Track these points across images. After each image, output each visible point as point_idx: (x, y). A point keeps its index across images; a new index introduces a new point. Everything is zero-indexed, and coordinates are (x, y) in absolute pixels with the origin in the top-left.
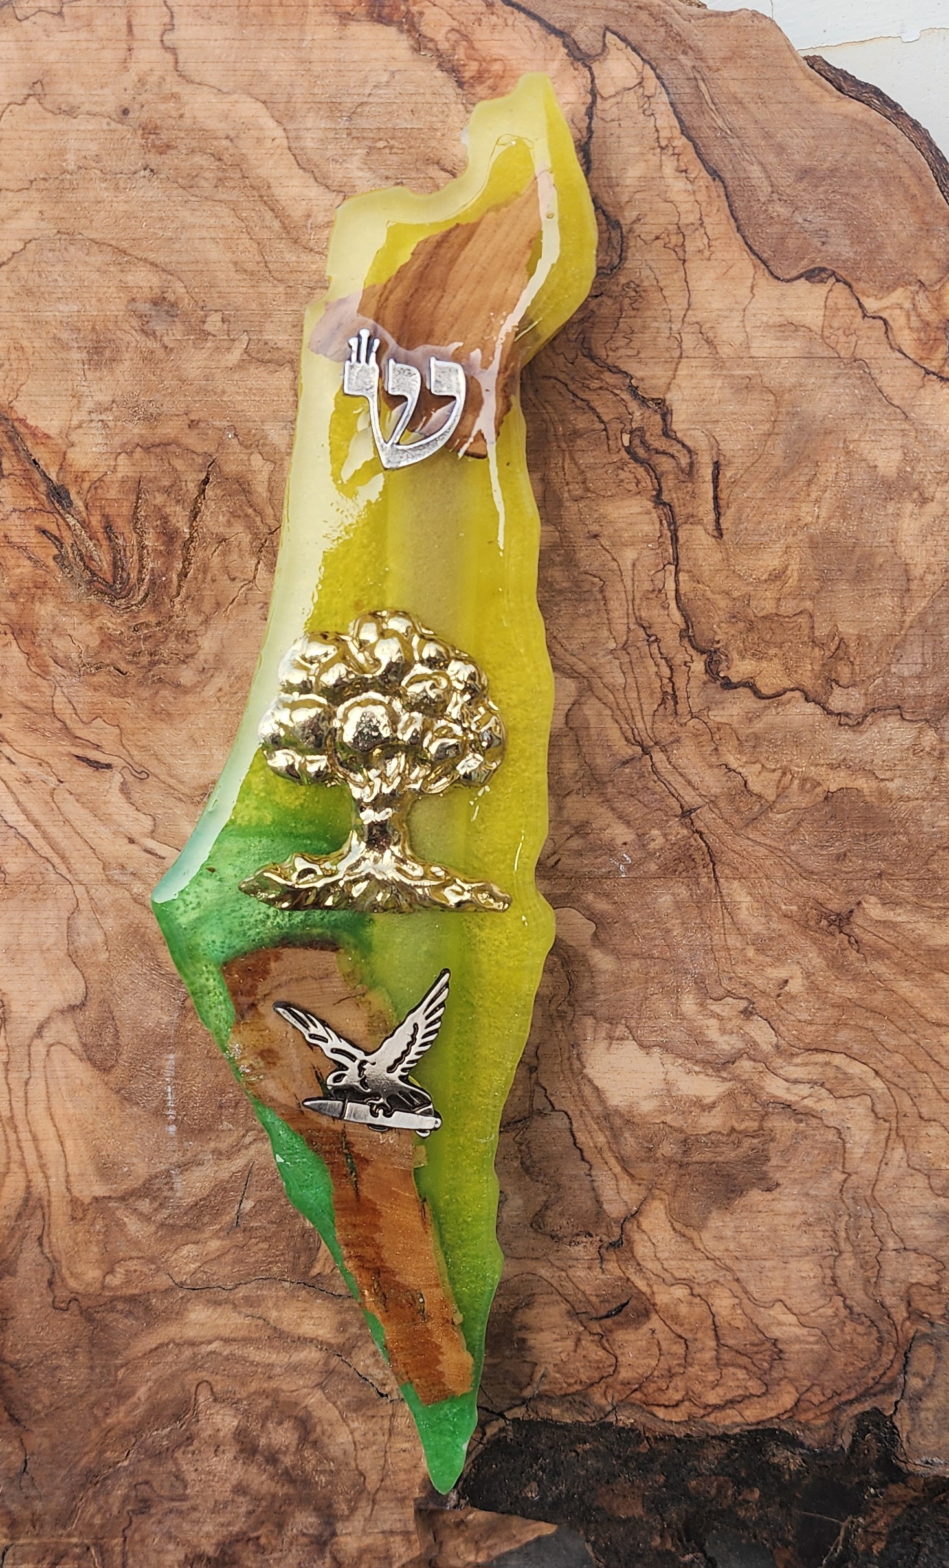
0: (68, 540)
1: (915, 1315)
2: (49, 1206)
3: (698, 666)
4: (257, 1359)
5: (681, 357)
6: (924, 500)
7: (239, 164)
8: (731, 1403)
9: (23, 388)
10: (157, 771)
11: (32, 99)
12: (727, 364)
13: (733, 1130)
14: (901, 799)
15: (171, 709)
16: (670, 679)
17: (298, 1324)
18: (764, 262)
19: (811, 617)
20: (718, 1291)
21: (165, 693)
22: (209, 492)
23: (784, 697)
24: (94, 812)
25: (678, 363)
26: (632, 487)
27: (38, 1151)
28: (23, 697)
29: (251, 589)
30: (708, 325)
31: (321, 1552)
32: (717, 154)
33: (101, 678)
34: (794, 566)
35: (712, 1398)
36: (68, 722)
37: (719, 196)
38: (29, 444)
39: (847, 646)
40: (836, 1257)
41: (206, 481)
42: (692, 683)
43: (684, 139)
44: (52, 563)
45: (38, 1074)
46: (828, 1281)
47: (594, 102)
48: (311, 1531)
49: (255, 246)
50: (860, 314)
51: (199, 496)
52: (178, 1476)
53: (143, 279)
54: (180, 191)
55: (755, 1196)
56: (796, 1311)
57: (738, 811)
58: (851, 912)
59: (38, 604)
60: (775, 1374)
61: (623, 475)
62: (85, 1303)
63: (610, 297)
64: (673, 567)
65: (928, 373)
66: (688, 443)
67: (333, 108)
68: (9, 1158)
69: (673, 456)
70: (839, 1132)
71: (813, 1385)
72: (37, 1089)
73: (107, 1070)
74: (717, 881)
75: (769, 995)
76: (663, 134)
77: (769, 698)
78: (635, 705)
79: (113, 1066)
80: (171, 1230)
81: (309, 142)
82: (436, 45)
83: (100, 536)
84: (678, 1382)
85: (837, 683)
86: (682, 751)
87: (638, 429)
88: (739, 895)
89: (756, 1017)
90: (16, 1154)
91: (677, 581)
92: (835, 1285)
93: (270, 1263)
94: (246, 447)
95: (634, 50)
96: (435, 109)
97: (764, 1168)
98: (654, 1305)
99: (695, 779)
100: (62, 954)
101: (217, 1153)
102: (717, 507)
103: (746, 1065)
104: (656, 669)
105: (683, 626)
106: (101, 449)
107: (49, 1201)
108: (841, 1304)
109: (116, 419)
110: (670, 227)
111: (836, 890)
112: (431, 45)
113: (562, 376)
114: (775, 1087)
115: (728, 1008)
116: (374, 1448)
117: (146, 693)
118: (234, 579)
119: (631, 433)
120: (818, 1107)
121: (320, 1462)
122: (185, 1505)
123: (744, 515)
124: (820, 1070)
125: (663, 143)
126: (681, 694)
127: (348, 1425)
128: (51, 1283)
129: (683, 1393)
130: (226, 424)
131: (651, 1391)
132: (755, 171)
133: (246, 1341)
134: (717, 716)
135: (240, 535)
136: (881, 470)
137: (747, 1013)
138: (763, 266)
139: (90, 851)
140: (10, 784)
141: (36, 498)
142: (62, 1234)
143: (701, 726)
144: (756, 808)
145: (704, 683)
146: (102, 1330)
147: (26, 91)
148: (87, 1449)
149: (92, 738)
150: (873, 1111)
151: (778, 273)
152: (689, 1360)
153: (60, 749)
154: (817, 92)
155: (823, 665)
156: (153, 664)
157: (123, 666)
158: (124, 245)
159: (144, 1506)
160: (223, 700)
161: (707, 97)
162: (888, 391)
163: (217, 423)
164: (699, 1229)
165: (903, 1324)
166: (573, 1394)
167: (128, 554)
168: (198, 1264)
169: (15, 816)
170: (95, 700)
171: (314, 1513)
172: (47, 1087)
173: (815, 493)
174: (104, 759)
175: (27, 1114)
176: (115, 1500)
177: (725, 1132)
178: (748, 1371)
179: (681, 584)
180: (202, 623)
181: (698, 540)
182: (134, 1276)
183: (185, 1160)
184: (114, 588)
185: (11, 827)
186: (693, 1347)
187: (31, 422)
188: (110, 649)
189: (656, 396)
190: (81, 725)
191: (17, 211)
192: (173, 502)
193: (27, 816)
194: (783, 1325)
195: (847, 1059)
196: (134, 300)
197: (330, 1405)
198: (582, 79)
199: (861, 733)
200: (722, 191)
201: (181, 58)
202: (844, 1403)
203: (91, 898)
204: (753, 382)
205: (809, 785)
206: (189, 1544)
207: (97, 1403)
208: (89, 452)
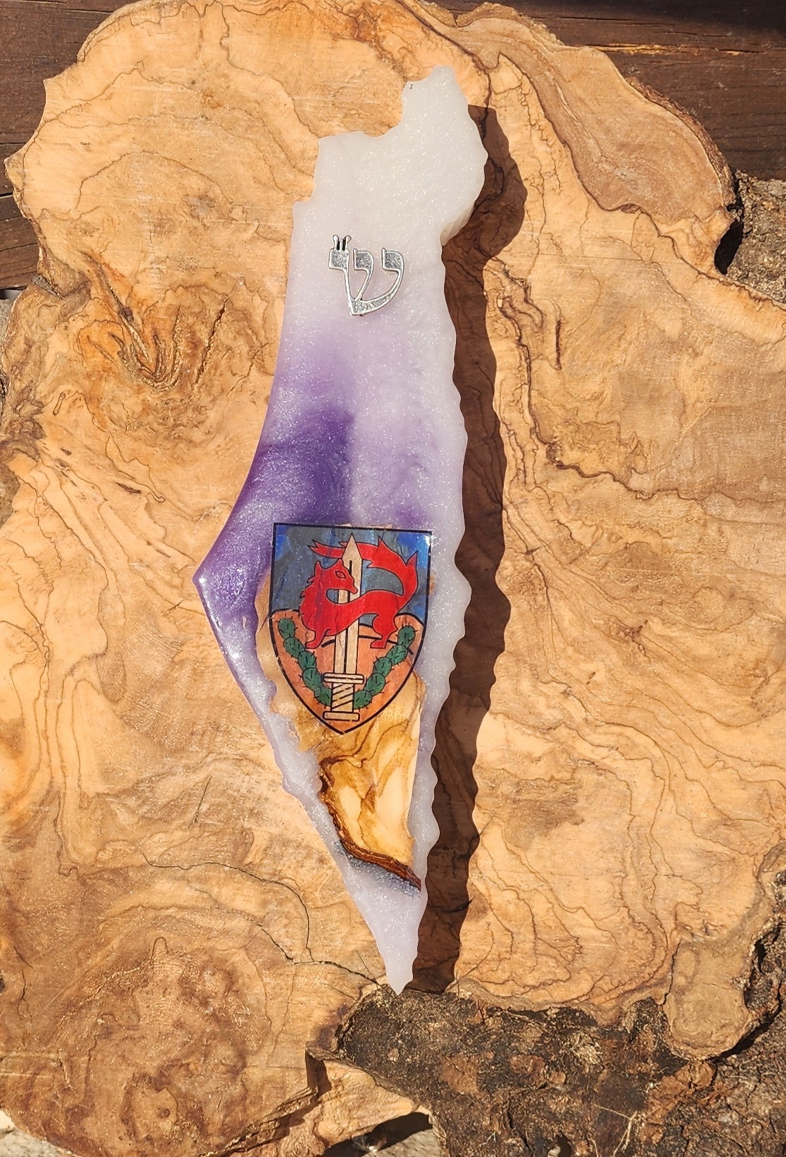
0: (128, 342)
1: (680, 927)
2: (64, 797)
3: (542, 451)
4: (201, 923)
5: (538, 254)
6: (696, 354)
7: (263, 118)
8: (544, 984)
9: (110, 245)
10: (171, 498)
11: (135, 72)
12: (569, 260)
13: (552, 778)
14: (676, 552)
15: (185, 457)
16: (522, 460)
17: (233, 900)
18: (595, 199)
19: (619, 425)
20: (537, 896)
21: (182, 445)
22: (224, 317)
23: (599, 478)
24: (126, 522)
25: (536, 258)
26: (503, 333)
27: (61, 757)
28: (88, 442)
29: (246, 382)
30: (557, 235)
31: (234, 1079)
32: (567, 131)
33: (141, 433)
34: (608, 392)
35: (530, 980)
36: (115, 461)
37: (567, 157)
38: (110, 280)
39: (642, 446)
40: (623, 878)
41: (222, 311)
42: (537, 463)
43: (546, 120)
44: (116, 356)
45: (67, 701)
46: (617, 895)
47: (490, 94)
48: (228, 1062)
49: (268, 168)
50: (656, 235)
51: (217, 320)
52: (136, 1011)
53: (195, 184)
54: (223, 131)
55: (567, 827)
56: (592, 917)
57: (565, 552)
58: (641, 627)
59: (103, 381)
60: (576, 965)
61: (497, 325)
62: (82, 871)
63: (493, 213)
64: (527, 387)
65: (700, 273)
66: (541, 308)
67: (324, 88)
68: (40, 760)
70: (628, 785)
71: (605, 975)
72: (66, 713)
73: (115, 702)
74: (549, 600)
75: (582, 682)
76: (532, 118)
77: (589, 477)
78: (497, 475)
79: (120, 700)
80: (147, 820)
81: (308, 108)
82: (392, 55)
83: (150, 342)
84: (505, 964)
85: (635, 470)
86: (528, 509)
87: (508, 297)
88: (564, 610)
89: (571, 697)
90: (45, 757)
91: (530, 396)
92: (622, 899)
93: (217, 851)
94: (251, 291)
95: (517, 66)
96: (389, 93)
97: (574, 808)
98: (490, 904)
99: (536, 529)
100: (94, 618)
101: (187, 767)
102: (558, 350)
103: (563, 732)
104: (512, 453)
105: (533, 425)
106: (156, 286)
107: (64, 794)
108: (626, 914)
109: (168, 267)
110: (535, 173)
111: (631, 612)
112: (389, 56)
113: (460, 261)
114: (583, 749)
115: (554, 690)
116: (280, 999)
117: (169, 445)
118: (234, 375)
119: (504, 299)
120: (614, 765)
121: (239, 1007)
122: (137, 1034)
123: (576, 357)
124: (616, 738)
125: (533, 123)
126: (530, 471)
127: (262, 980)
128: (59, 854)
129: (508, 974)
130: (239, 276)
131: (485, 970)
132: (591, 142)
133: (194, 909)
134: (552, 487)
135: (242, 346)
136: (668, 334)
137: (566, 694)
138: (594, 201)
139: (120, 549)
140: (72, 499)
141: (110, 314)
142: (71, 819)
143: (542, 493)
144: (578, 552)
145: (545, 464)
146: (91, 893)
147: (132, 67)
148: (71, 984)
149: (130, 472)
150: (653, 771)
151: (604, 205)
152: (514, 949)
153: (108, 478)
154: (633, 98)
155: (626, 458)
156: (176, 426)
157: (155, 426)
158: (185, 162)
159: (107, 1033)
160: (220, 453)
161: (562, 96)
162: (673, 283)
163: (233, 275)
164: (526, 848)
165: (671, 933)
166: (429, 969)
167: (167, 354)
168: (166, 848)
169: (72, 521)
170: (135, 447)
171: (232, 1048)
172: (73, 711)
173: (624, 345)
174: (136, 487)
175: (56, 730)
176: (87, 1025)
177: (547, 779)
178: (557, 961)
179: (532, 398)
180: (210, 402)
181: (545, 369)
182: (119, 854)
183: (161, 771)
184: (155, 375)
185: (68, 528)
186: (518, 938)
187: (112, 266)
188: (148, 414)
189: (521, 277)
190: (124, 463)
191: (118, 136)
192: (200, 322)
193: (81, 522)
194: (583, 927)
195: (636, 732)
196: (187, 195)
197: (250, 963)
198: (484, 81)
199: (651, 505)
200: (569, 153)
201: (232, 54)
202: (626, 992)
203: (117, 581)
204: (585, 272)
205: (614, 538)
206: (137, 1065)
207: (80, 949)
208: (149, 287)
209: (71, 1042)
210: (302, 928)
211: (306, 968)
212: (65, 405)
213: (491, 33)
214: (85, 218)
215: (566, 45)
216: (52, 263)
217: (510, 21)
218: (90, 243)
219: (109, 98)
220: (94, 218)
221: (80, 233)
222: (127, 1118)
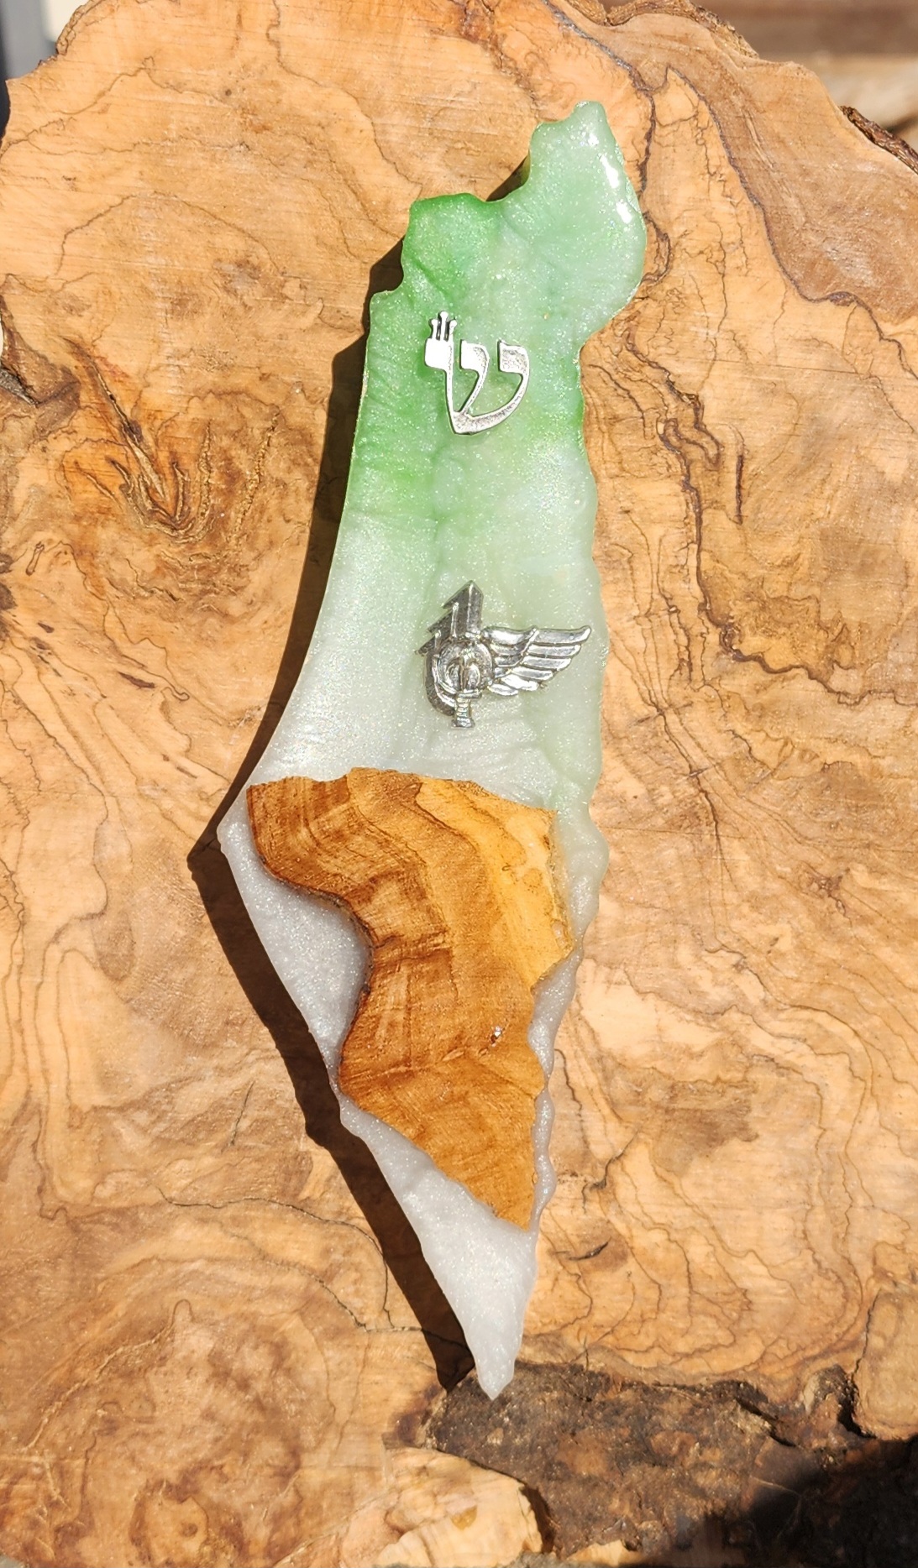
0: (135, 473)
1: (881, 1274)
2: (47, 1112)
3: (714, 637)
4: (239, 1280)
5: (715, 359)
7: (328, 149)
8: (700, 1351)
9: (108, 329)
10: (197, 694)
11: (142, 72)
12: (756, 370)
13: (718, 1079)
14: (890, 776)
15: (216, 636)
16: (687, 648)
17: (283, 1248)
18: (794, 283)
19: (818, 602)
20: (694, 1238)
21: (213, 621)
22: (273, 440)
23: (789, 674)
24: (133, 728)
25: (712, 365)
26: (663, 470)
27: (42, 1056)
28: (77, 614)
29: (304, 531)
30: (741, 334)
31: (284, 1484)
32: (759, 183)
33: (153, 602)
34: (806, 555)
35: (682, 1346)
36: (117, 641)
37: (758, 222)
38: (107, 380)
39: (849, 632)
40: (808, 1211)
41: (270, 429)
42: (706, 653)
43: (731, 168)
44: (117, 492)
45: (50, 979)
46: (799, 1234)
47: (653, 128)
48: (277, 1462)
49: (337, 223)
50: (878, 337)
51: (263, 442)
52: (148, 1398)
53: (231, 243)
54: (272, 167)
55: (735, 1145)
56: (767, 1262)
57: (742, 776)
59: (99, 528)
60: (744, 1325)
61: (656, 459)
62: (73, 1213)
63: (655, 300)
64: (696, 547)
66: (717, 437)
67: (418, 109)
68: (12, 1061)
69: (702, 447)
70: (818, 1089)
71: (780, 1338)
72: (48, 995)
73: (117, 979)
74: (718, 839)
75: (760, 951)
76: (712, 162)
77: (775, 672)
78: (653, 668)
79: (125, 977)
80: (163, 1142)
81: (394, 137)
82: (515, 63)
83: (166, 471)
84: (650, 1327)
85: (838, 664)
86: (694, 715)
87: (672, 420)
88: (738, 853)
89: (747, 971)
90: (19, 1057)
91: (699, 559)
92: (806, 1238)
93: (261, 1183)
94: (313, 403)
95: (692, 86)
96: (510, 120)
97: (745, 1119)
98: (632, 1248)
99: (704, 742)
100: (86, 863)
101: (220, 1070)
102: (739, 496)
103: (734, 1016)
104: (673, 637)
105: (702, 600)
106: (175, 391)
107: (48, 1107)
108: (810, 1258)
109: (193, 366)
110: (714, 244)
111: (827, 856)
112: (511, 64)
113: (606, 367)
114: (760, 1041)
115: (721, 961)
116: (347, 1378)
117: (194, 620)
118: (288, 521)
119: (666, 422)
120: (799, 1062)
121: (292, 1390)
122: (151, 1429)
123: (764, 505)
124: (803, 1026)
125: (712, 170)
126: (697, 662)
127: (322, 1353)
128: (40, 1191)
129: (654, 1339)
130: (294, 380)
131: (622, 1334)
132: (792, 202)
134: (728, 685)
135: (298, 482)
136: (888, 477)
137: (739, 967)
138: (793, 286)
139: (125, 765)
140: (54, 694)
141: (109, 430)
142: (57, 1142)
143: (712, 693)
144: (759, 773)
145: (718, 654)
146: (86, 1242)
147: (138, 65)
148: (59, 1364)
149: (139, 657)
150: (850, 1070)
151: (807, 293)
152: (662, 1306)
153: (107, 665)
154: (849, 141)
155: (827, 647)
156: (205, 592)
157: (175, 592)
158: (215, 210)
159: (110, 1427)
160: (268, 633)
161: (753, 133)
162: (898, 406)
163: (286, 378)
164: (681, 1174)
165: (867, 1283)
166: (549, 1334)
167: (191, 488)
168: (190, 1180)
169: (55, 727)
170: (145, 622)
171: (281, 1444)
172: (58, 993)
173: (828, 491)
174: (147, 678)
175: (35, 1019)
176: (81, 1419)
177: (711, 1081)
178: (718, 1321)
179: (703, 562)
180: (255, 559)
181: (720, 524)
182: (125, 1188)
183: (187, 1074)
184: (174, 521)
185: (50, 736)
186: (666, 1293)
187: (111, 360)
188: (164, 576)
189: (691, 392)
190: (129, 645)
191: (118, 169)
192: (238, 446)
193: (68, 727)
194: (753, 1276)
195: (830, 1018)
196: (220, 260)
197: (307, 1331)
198: (645, 107)
199: (859, 711)
200: (762, 216)
201: (284, 51)
202: (808, 1359)
203: (121, 810)
204: (778, 387)
205: (808, 756)
206: (151, 1469)
207: (73, 1317)
208: (164, 393)
209: (61, 1441)
210: (377, 1285)
211: (383, 1338)
212: (44, 560)
213: (657, 35)
214: (69, 289)
215: (761, 58)
216: (22, 354)
217: (683, 20)
218: (78, 326)
219: (103, 111)
220: (83, 290)
221: (63, 312)
222: (139, 1535)
